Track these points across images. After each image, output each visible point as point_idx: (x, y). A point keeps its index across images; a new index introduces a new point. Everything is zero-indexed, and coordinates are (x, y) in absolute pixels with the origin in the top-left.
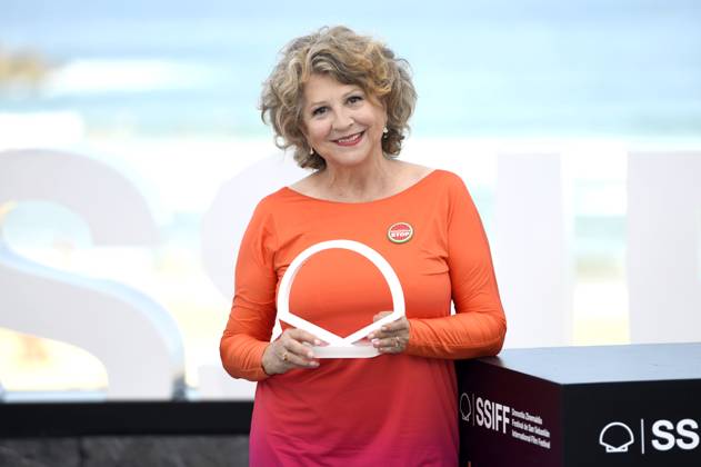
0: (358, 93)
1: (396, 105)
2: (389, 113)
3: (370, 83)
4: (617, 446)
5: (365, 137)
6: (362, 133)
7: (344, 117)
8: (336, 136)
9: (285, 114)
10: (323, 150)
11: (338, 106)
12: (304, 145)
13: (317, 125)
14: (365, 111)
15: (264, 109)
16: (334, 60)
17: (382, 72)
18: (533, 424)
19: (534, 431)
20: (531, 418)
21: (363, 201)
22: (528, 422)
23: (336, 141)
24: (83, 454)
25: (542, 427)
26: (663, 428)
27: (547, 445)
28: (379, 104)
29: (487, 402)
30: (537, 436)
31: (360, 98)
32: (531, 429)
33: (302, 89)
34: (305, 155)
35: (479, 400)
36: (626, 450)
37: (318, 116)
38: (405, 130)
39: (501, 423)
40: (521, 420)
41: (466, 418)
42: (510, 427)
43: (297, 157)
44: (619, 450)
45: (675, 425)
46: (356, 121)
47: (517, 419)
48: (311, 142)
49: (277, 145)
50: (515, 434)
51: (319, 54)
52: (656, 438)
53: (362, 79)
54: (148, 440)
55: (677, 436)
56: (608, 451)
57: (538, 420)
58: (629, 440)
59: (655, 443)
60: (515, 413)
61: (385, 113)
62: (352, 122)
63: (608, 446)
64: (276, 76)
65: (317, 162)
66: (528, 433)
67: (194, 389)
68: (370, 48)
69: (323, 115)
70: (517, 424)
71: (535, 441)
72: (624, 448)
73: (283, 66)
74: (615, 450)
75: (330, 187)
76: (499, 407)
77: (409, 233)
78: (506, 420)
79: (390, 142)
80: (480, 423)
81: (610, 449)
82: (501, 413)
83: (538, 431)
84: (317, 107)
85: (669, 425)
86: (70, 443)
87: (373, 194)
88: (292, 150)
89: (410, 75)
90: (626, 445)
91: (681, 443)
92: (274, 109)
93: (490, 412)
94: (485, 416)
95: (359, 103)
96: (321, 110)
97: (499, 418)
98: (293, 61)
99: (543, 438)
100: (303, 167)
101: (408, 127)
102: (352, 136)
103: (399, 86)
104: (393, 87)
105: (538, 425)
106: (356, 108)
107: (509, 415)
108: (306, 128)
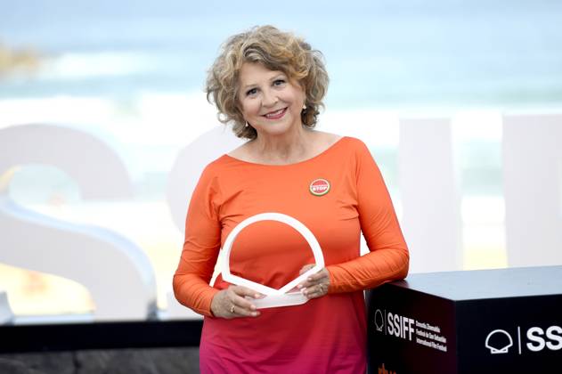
0: (282, 77)
1: (312, 87)
2: (307, 93)
3: (291, 69)
4: (499, 348)
5: (287, 112)
6: (286, 109)
7: (271, 96)
8: (265, 111)
9: (225, 96)
10: (255, 123)
11: (266, 88)
12: (241, 119)
13: (250, 103)
14: (287, 91)
15: (209, 91)
16: (263, 52)
17: (301, 60)
18: (433, 333)
19: (434, 338)
20: (431, 328)
21: (288, 163)
22: (429, 331)
23: (265, 116)
24: (77, 365)
25: (439, 335)
26: (535, 334)
27: (444, 349)
28: (298, 85)
29: (396, 316)
30: (436, 342)
31: (283, 81)
32: (432, 337)
33: (237, 75)
34: (242, 127)
35: (390, 315)
36: (507, 351)
37: (251, 96)
38: (320, 106)
39: (407, 332)
40: (423, 330)
41: (380, 329)
42: (414, 335)
43: (235, 129)
44: (501, 351)
45: (545, 331)
46: (280, 99)
47: (420, 329)
48: (245, 117)
49: (220, 120)
50: (419, 341)
51: (251, 47)
52: (530, 341)
53: (284, 66)
54: (128, 352)
55: (547, 339)
56: (492, 352)
57: (437, 329)
58: (509, 343)
59: (530, 346)
60: (419, 324)
61: (304, 93)
62: (277, 100)
63: (492, 349)
64: (217, 66)
65: (251, 133)
66: (429, 340)
67: (164, 311)
68: (291, 42)
69: (255, 94)
70: (420, 333)
71: (435, 346)
72: (505, 350)
73: (223, 57)
74: (498, 351)
75: (262, 153)
76: (406, 319)
77: (326, 188)
78: (412, 330)
79: (308, 116)
80: (391, 333)
81: (494, 351)
82: (407, 324)
83: (437, 338)
84: (250, 88)
85: (540, 331)
86: (66, 355)
87: (296, 158)
88: (232, 124)
89: (324, 63)
90: (506, 348)
91: (550, 345)
92: (216, 91)
93: (399, 323)
94: (395, 327)
95: (282, 85)
96: (253, 91)
97: (406, 328)
98: (230, 53)
99: (441, 343)
100: (239, 136)
101: (322, 104)
102: (277, 111)
103: (315, 72)
104: (310, 71)
105: (437, 334)
106: (281, 89)
107: (413, 326)
108: (242, 106)
